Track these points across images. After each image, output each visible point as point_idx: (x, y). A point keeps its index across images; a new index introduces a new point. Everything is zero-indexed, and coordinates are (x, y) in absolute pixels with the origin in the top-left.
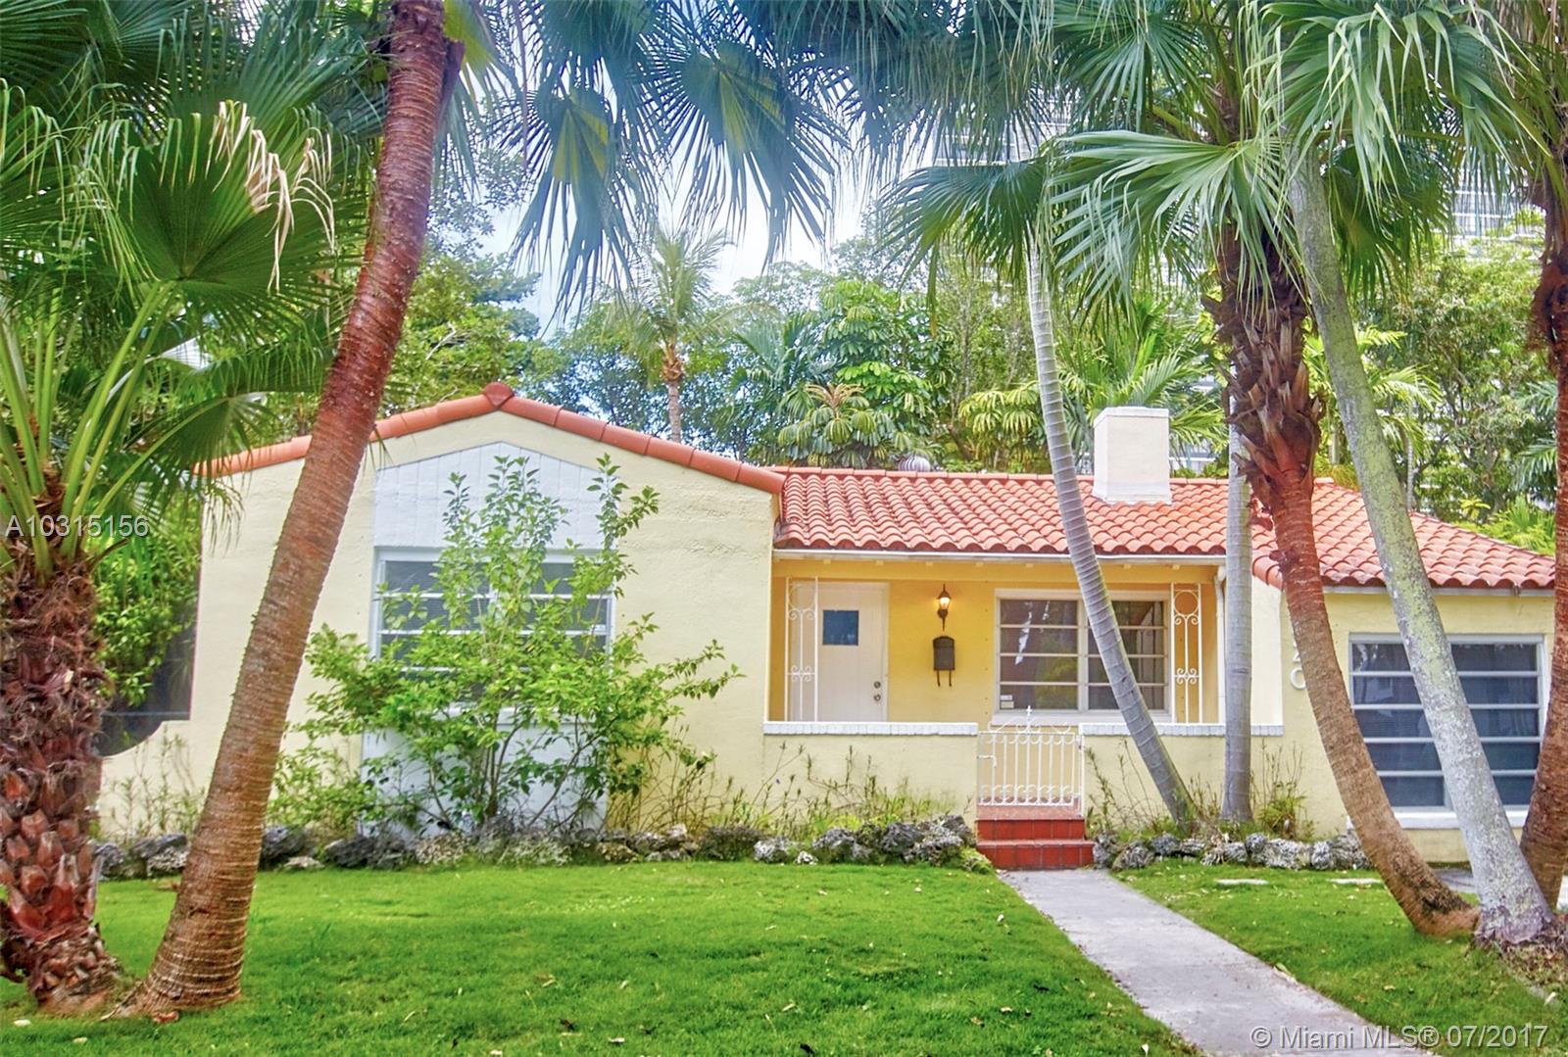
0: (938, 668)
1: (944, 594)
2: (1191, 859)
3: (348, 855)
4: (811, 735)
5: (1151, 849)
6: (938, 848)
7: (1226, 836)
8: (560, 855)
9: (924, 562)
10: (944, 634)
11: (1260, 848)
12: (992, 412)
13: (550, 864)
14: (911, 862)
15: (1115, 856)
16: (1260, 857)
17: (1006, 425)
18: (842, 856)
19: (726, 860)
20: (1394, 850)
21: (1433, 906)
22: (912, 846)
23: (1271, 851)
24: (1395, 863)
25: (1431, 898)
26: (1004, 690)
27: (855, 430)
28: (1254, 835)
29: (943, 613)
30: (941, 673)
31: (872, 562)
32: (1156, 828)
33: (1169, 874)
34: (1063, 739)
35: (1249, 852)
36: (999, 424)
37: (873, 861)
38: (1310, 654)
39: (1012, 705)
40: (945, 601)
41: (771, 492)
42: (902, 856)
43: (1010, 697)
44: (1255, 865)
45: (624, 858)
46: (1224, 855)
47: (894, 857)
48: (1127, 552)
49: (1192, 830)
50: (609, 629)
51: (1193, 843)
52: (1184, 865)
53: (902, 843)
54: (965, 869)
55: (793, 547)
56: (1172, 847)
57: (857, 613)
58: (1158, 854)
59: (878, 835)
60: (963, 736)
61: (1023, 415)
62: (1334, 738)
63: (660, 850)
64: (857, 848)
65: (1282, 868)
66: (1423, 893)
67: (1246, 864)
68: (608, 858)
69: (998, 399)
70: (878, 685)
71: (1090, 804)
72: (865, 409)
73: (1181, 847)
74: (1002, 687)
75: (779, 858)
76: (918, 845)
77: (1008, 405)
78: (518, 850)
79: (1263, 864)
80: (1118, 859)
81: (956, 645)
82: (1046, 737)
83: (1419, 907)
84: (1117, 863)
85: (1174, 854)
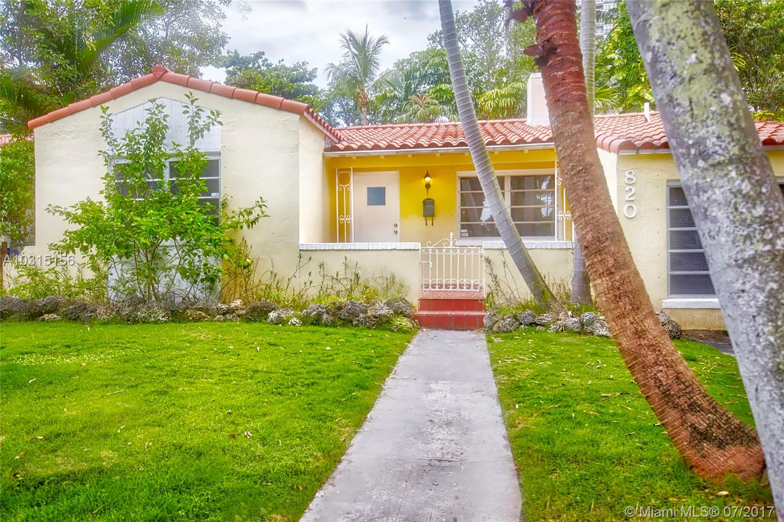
0: (426, 215)
1: (427, 175)
2: (541, 328)
3: (72, 313)
4: (325, 250)
5: (517, 320)
6: (376, 317)
7: (570, 313)
8: (163, 317)
9: (406, 155)
10: (428, 197)
11: (591, 322)
12: (494, 99)
13: (156, 322)
14: (357, 326)
15: (494, 324)
16: (589, 329)
17: (501, 105)
18: (317, 321)
19: (255, 321)
20: (656, 364)
21: (704, 436)
22: (358, 316)
23: (598, 325)
24: (656, 379)
25: (703, 426)
26: (463, 227)
27: (430, 114)
28: (586, 314)
29: (428, 186)
30: (428, 218)
31: (378, 157)
32: (525, 307)
33: (523, 338)
34: (472, 252)
35: (583, 325)
36: (497, 105)
37: (333, 325)
38: (565, 148)
39: (467, 235)
40: (428, 179)
41: (299, 114)
42: (351, 322)
43: (467, 231)
44: (586, 334)
45: (200, 319)
46: (565, 326)
47: (347, 322)
48: (525, 142)
49: (547, 308)
50: (220, 195)
51: (547, 317)
52: (536, 332)
53: (353, 314)
54: (392, 331)
55: (335, 151)
56: (530, 319)
57: (384, 188)
58: (521, 324)
59: (340, 308)
60: (410, 250)
61: (509, 99)
62: (589, 237)
63: (224, 314)
64: (325, 316)
65: (607, 337)
66: (692, 418)
67: (579, 333)
68: (191, 318)
69: (497, 94)
70: (396, 226)
71: (489, 290)
72: (436, 105)
73: (536, 320)
74: (462, 225)
75: (280, 321)
76: (361, 315)
77: (502, 95)
78: (139, 313)
79: (592, 333)
80: (496, 326)
81: (436, 203)
82: (462, 251)
83: (685, 434)
84: (495, 328)
85: (531, 324)
